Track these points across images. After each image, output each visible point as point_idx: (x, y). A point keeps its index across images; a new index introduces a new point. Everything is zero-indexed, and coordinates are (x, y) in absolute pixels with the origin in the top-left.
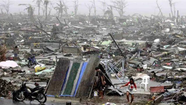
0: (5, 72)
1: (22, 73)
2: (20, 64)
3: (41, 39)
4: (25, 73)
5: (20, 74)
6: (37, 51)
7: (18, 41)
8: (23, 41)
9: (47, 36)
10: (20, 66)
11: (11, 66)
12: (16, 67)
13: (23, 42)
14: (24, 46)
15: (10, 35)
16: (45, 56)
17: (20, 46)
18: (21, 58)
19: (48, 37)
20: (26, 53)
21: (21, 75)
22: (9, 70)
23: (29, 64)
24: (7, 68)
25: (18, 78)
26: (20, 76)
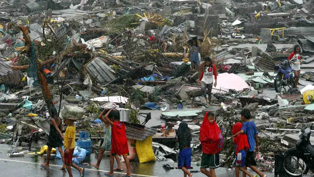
0: (222, 104)
1: (269, 106)
2: (252, 83)
3: (284, 17)
4: (278, 105)
5: (264, 107)
6: (284, 49)
7: (225, 24)
8: (237, 22)
9: (298, 10)
10: (252, 88)
11: (232, 88)
12: (245, 90)
13: (238, 25)
14: (243, 37)
15: (201, 8)
16: (307, 61)
17: (233, 37)
18: (250, 67)
19: (302, 12)
20: (258, 54)
21: (268, 110)
22: (230, 97)
23: (278, 82)
24: (224, 93)
25: (260, 117)
26: (267, 114)
